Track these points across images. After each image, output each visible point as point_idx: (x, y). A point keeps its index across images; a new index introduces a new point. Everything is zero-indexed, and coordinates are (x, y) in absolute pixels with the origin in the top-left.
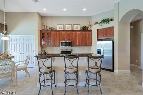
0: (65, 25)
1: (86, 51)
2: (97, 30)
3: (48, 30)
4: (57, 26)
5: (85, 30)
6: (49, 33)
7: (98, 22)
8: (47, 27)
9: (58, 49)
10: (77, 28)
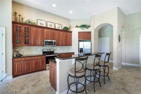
0: (47, 22)
1: (66, 50)
2: (79, 32)
3: (25, 24)
4: (37, 21)
5: (67, 30)
6: (28, 28)
7: (79, 26)
8: (22, 19)
9: (39, 50)
10: (59, 27)
